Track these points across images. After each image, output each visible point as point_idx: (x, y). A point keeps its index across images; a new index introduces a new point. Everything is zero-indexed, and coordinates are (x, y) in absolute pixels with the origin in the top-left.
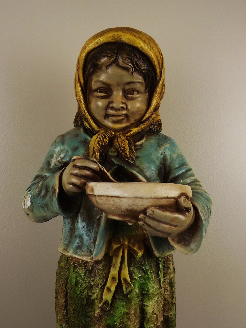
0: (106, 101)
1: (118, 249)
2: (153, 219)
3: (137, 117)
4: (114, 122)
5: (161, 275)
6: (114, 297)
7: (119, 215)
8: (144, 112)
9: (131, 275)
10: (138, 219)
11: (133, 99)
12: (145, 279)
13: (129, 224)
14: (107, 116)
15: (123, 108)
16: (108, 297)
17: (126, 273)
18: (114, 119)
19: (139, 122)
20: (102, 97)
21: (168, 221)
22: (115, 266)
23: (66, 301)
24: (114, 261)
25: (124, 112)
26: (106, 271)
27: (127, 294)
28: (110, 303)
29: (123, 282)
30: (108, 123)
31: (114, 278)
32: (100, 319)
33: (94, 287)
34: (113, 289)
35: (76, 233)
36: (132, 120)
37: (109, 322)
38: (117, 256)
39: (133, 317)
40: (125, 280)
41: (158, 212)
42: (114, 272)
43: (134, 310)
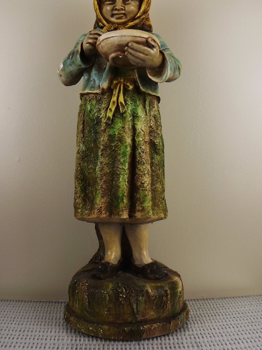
0: (112, 6)
1: (117, 84)
2: (133, 49)
3: (132, 15)
4: (117, 19)
5: (148, 108)
6: (114, 115)
7: (114, 52)
8: (136, 12)
9: (125, 101)
10: (124, 51)
11: (129, 4)
12: (135, 106)
13: (120, 57)
14: (113, 15)
15: (122, 9)
16: (110, 114)
17: (121, 99)
18: (117, 16)
19: (133, 19)
20: (110, 4)
21: (142, 51)
22: (115, 95)
23: (83, 127)
24: (114, 93)
25: (123, 12)
26: (109, 99)
27: (123, 114)
28: (111, 118)
29: (120, 105)
30: (113, 20)
31: (114, 102)
32: (104, 131)
33: (102, 110)
34: (113, 109)
35: (92, 79)
36: (129, 17)
37: (111, 133)
38: (116, 88)
39: (127, 130)
40: (121, 103)
41: (135, 45)
42: (114, 99)
43: (128, 125)
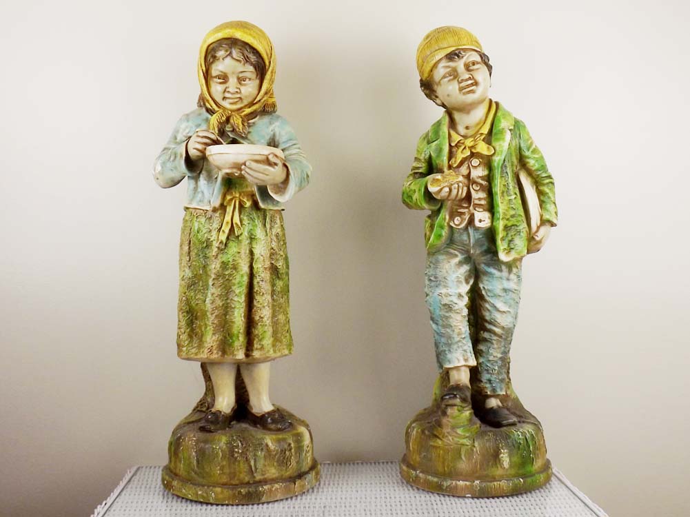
0: (223, 87)
1: (231, 200)
2: (250, 168)
3: (250, 100)
4: (231, 104)
5: (268, 226)
6: (228, 238)
7: (229, 168)
8: (255, 95)
9: (241, 221)
10: (241, 170)
11: (245, 85)
12: (253, 226)
13: (236, 174)
14: (224, 98)
15: (237, 92)
16: (223, 237)
17: (236, 219)
18: (231, 101)
19: (252, 104)
20: (221, 83)
22: (229, 213)
23: (189, 248)
24: (228, 210)
25: (239, 96)
26: (222, 218)
27: (238, 237)
28: (224, 242)
29: (234, 225)
30: (226, 104)
31: (227, 223)
32: (216, 257)
33: (213, 231)
34: (227, 231)
35: (199, 190)
36: (246, 102)
37: (224, 259)
38: (230, 205)
39: (243, 256)
40: (236, 224)
42: (228, 218)
43: (244, 250)
